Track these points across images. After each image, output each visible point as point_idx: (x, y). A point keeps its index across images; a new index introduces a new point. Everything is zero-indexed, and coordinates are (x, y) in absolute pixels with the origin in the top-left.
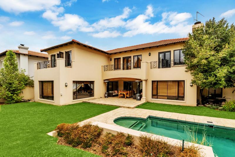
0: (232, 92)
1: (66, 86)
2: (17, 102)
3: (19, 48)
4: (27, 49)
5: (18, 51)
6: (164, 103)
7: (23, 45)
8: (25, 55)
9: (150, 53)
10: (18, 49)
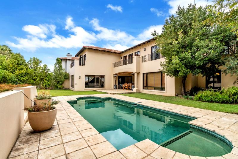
0: (233, 83)
1: (80, 78)
2: (60, 89)
3: (67, 55)
4: (71, 56)
5: (66, 58)
6: (151, 93)
7: (69, 54)
8: (69, 60)
9: (145, 49)
10: (66, 57)
